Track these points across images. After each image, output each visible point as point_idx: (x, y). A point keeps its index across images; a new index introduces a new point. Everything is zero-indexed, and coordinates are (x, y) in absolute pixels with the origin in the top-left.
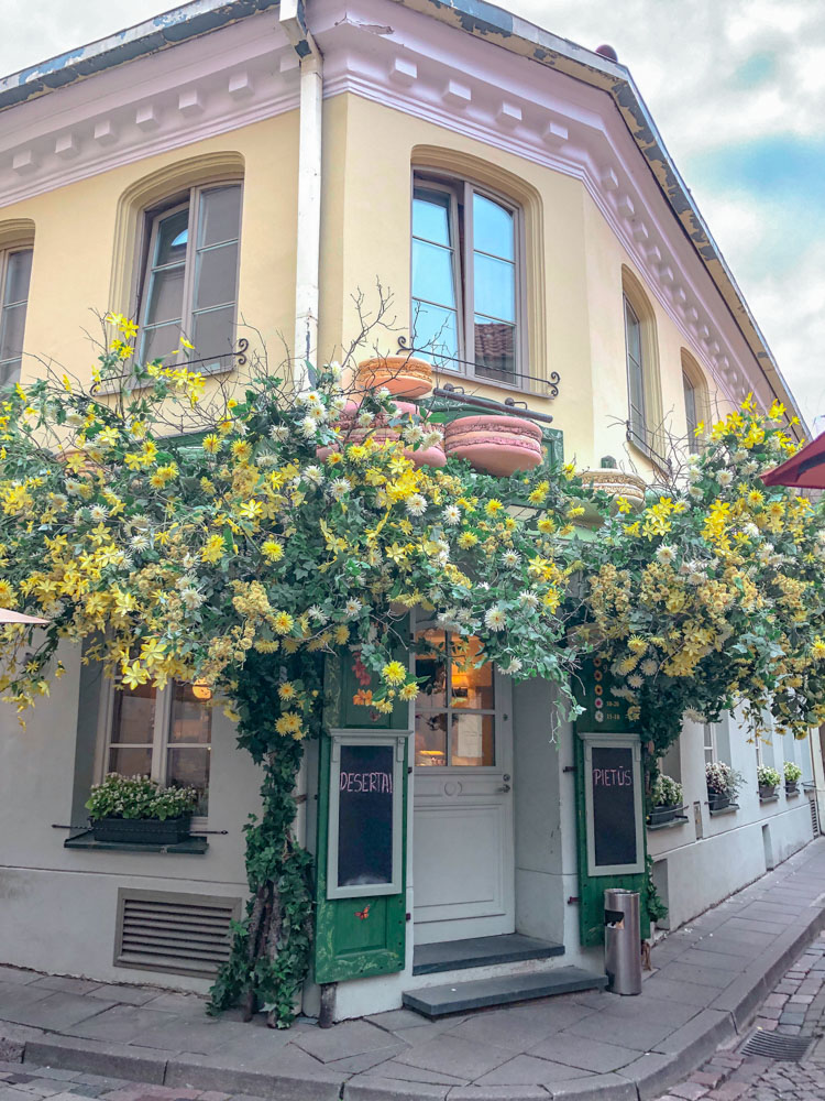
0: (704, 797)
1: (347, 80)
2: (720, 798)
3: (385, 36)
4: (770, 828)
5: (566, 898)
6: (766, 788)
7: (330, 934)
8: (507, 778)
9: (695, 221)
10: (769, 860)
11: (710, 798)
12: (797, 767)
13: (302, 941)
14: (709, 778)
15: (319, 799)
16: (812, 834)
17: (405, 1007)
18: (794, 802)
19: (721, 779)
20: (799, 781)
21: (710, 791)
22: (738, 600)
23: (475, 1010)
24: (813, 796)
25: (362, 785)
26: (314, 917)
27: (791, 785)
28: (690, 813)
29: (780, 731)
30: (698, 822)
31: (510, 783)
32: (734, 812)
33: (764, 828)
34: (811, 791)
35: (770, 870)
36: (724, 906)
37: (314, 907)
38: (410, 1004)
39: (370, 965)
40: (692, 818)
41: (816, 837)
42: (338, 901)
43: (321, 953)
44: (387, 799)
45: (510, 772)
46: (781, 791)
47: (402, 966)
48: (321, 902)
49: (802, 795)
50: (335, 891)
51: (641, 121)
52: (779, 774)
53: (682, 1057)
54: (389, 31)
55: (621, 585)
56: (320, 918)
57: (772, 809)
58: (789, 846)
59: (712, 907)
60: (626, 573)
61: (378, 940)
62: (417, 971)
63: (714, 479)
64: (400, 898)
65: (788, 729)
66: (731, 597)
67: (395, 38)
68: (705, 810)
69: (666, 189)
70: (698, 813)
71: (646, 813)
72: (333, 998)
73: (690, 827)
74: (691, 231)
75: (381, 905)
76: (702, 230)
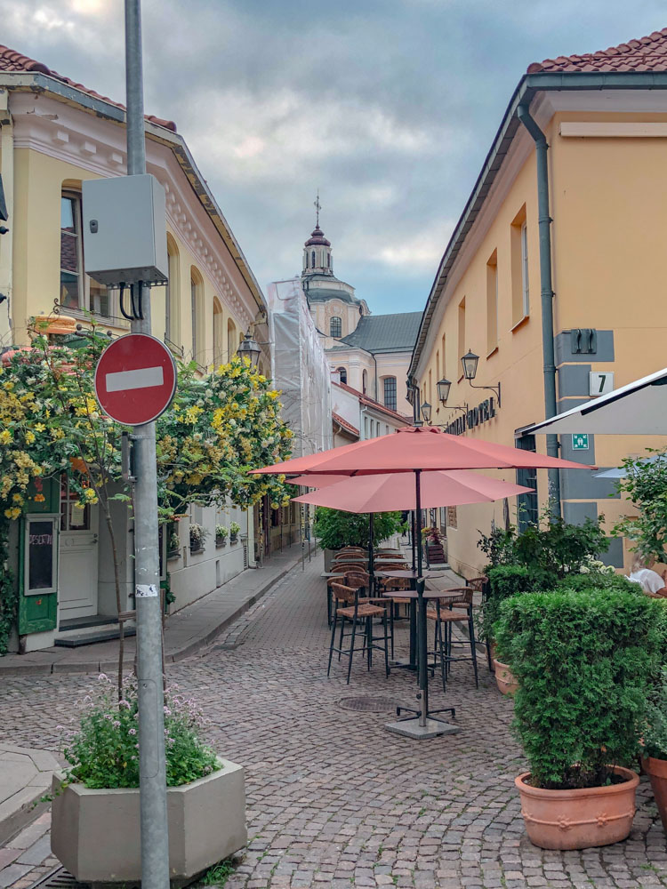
0: (188, 544)
1: (29, 141)
2: (196, 544)
3: (54, 121)
4: (220, 562)
5: (128, 594)
6: (220, 538)
7: (25, 612)
8: (95, 536)
9: (208, 199)
10: (218, 582)
11: (192, 544)
12: (238, 525)
13: (10, 616)
14: (191, 533)
15: (20, 547)
16: (243, 567)
17: (56, 645)
18: (235, 547)
19: (198, 534)
20: (239, 533)
21: (192, 540)
22: (225, 455)
23: (91, 644)
24: (246, 543)
25: (39, 541)
26: (18, 604)
27: (233, 537)
28: (181, 553)
29: (234, 507)
30: (185, 558)
31: (97, 539)
32: (202, 553)
33: (217, 562)
34: (245, 540)
35: (218, 587)
36: (194, 604)
37: (18, 599)
38: (58, 643)
39: (42, 626)
40: (182, 556)
41: (245, 569)
42: (28, 596)
43: (22, 621)
44: (50, 547)
45: (97, 532)
46: (228, 540)
47: (55, 627)
48: (21, 597)
49: (239, 544)
50: (28, 592)
51: (185, 159)
52: (227, 529)
53: (188, 649)
54: (56, 117)
55: (173, 444)
56: (21, 604)
57: (222, 551)
58: (229, 574)
59: (189, 605)
60: (176, 439)
61: (45, 615)
62: (61, 629)
63: (217, 396)
64: (54, 595)
65: (238, 506)
66: (222, 454)
67: (58, 122)
68: (188, 551)
69: (194, 185)
70: (185, 552)
71: (168, 551)
72: (25, 642)
73: (181, 560)
74: (205, 202)
75: (46, 597)
76: (211, 202)
